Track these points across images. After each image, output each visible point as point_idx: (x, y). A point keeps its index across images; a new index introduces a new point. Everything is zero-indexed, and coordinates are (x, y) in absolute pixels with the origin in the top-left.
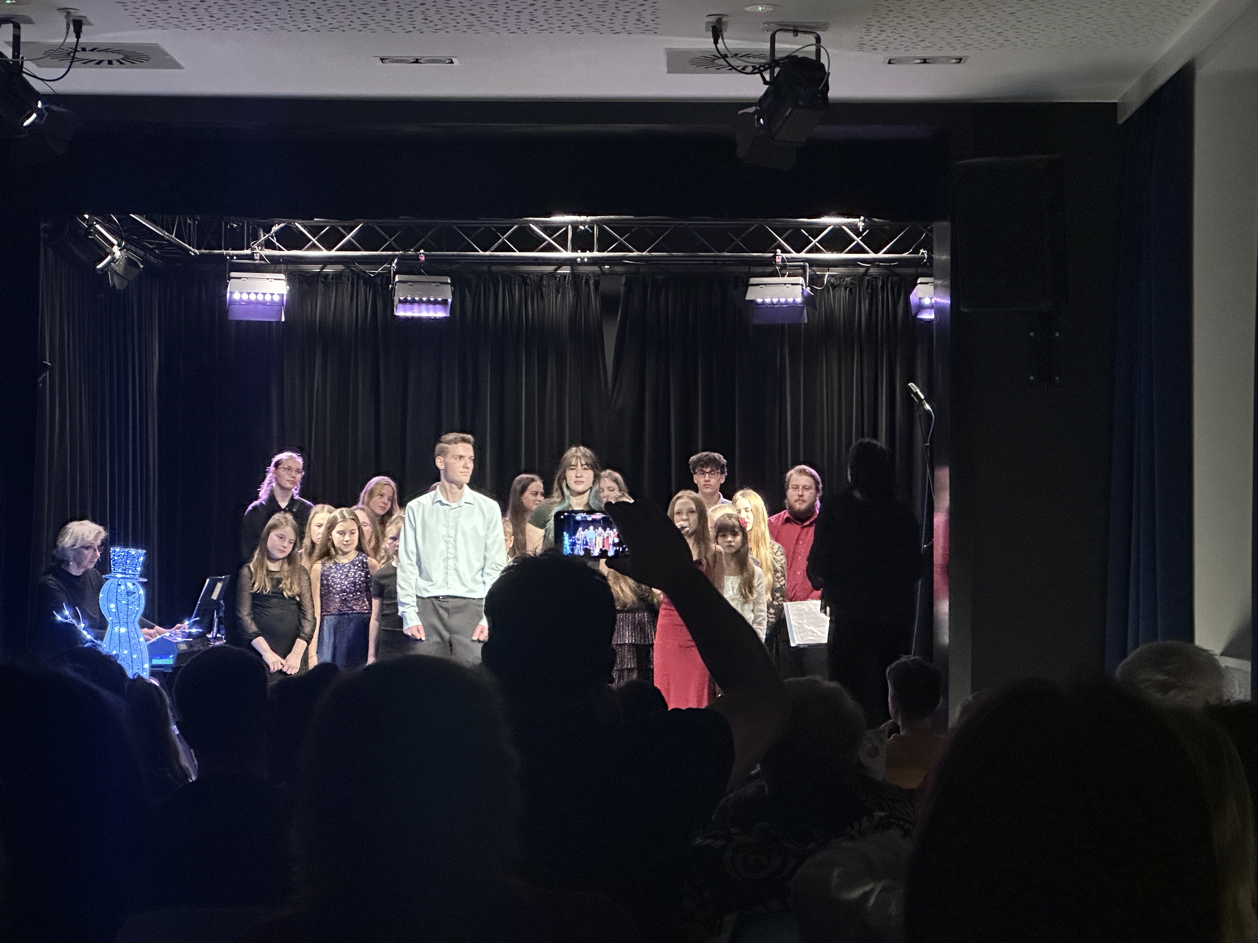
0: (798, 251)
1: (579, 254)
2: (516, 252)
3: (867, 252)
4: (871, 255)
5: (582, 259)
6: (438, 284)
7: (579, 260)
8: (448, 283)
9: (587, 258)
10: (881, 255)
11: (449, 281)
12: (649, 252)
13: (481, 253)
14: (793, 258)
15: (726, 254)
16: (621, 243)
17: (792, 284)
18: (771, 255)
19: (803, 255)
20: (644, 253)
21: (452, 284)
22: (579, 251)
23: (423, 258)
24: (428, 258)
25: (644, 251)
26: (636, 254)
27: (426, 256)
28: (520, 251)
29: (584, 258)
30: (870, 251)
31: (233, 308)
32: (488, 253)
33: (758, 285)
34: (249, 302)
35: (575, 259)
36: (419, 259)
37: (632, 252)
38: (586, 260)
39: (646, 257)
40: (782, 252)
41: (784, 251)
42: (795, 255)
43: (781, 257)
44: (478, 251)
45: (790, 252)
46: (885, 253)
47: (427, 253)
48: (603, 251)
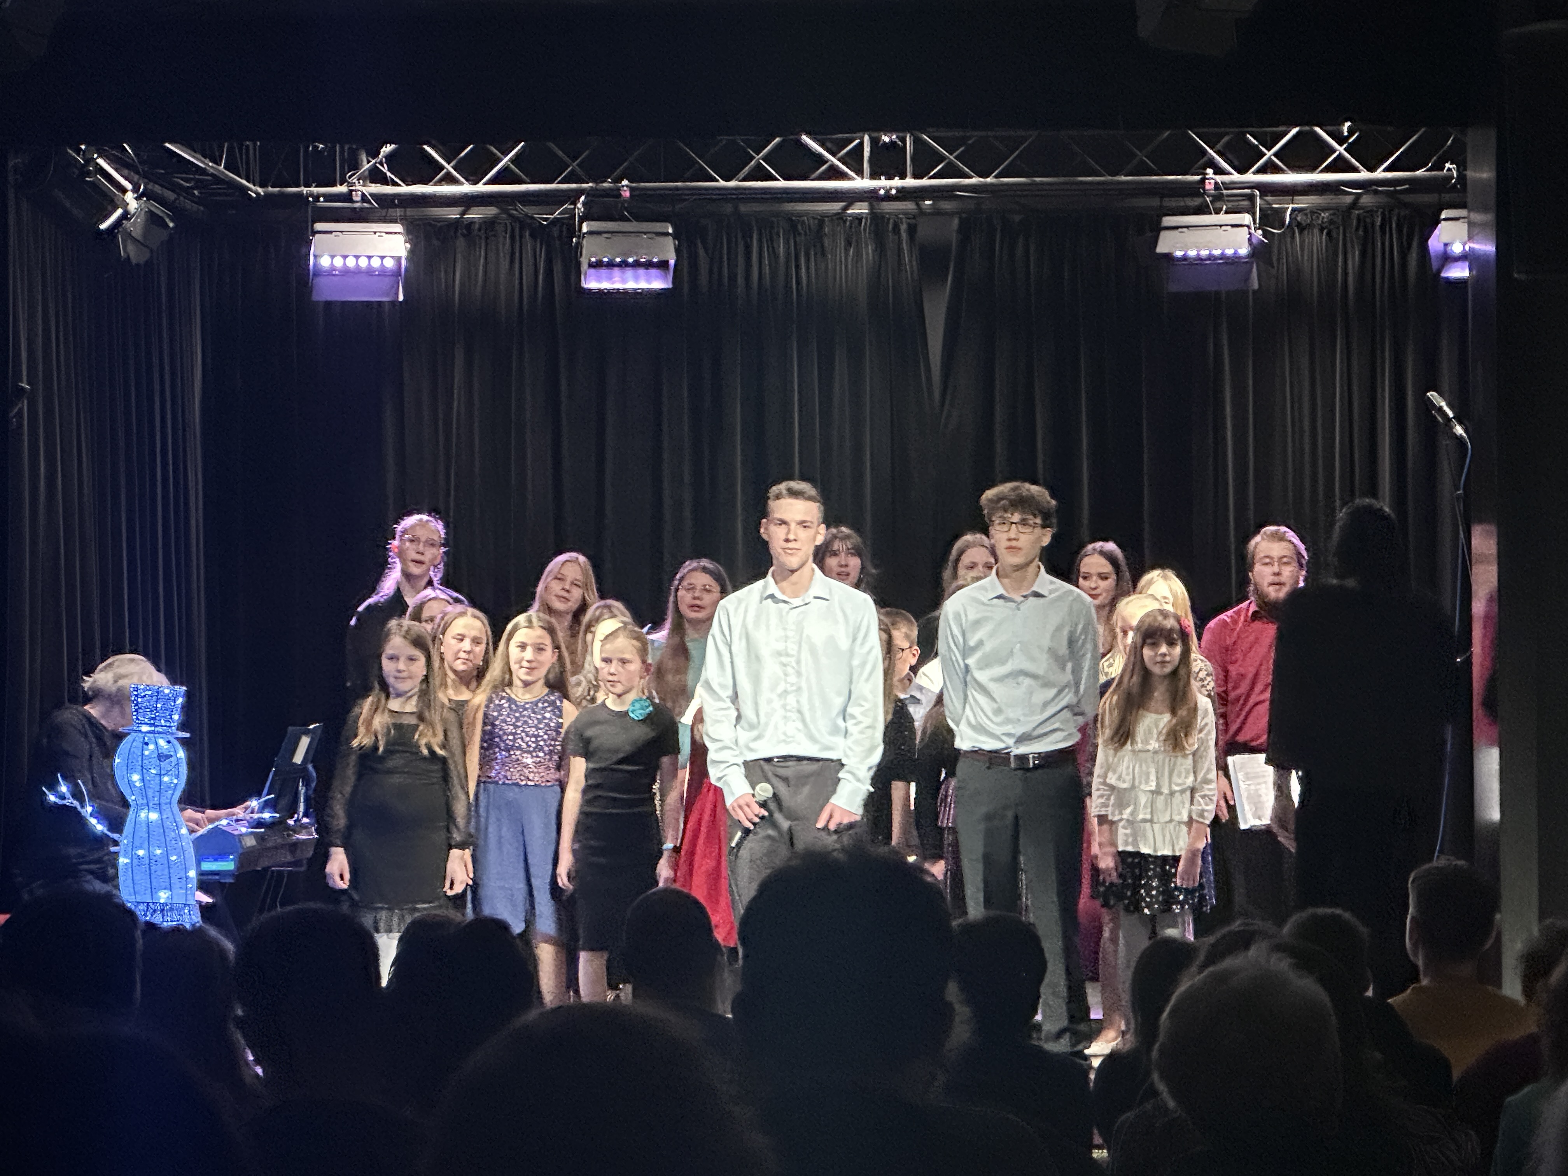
0: (1242, 171)
1: (883, 183)
2: (777, 180)
3: (1355, 170)
4: (1364, 175)
5: (888, 191)
6: (653, 236)
7: (882, 192)
8: (668, 234)
9: (896, 188)
10: (1379, 174)
11: (670, 231)
12: (996, 177)
13: (722, 183)
14: (1233, 183)
15: (1124, 178)
16: (950, 164)
17: (1233, 226)
18: (1198, 178)
19: (1250, 177)
20: (989, 180)
21: (675, 236)
22: (883, 178)
23: (626, 194)
24: (634, 193)
25: (987, 177)
26: (975, 180)
27: (632, 189)
28: (785, 180)
29: (891, 189)
30: (1361, 168)
31: (320, 282)
32: (733, 184)
34: (346, 272)
35: (875, 191)
36: (621, 195)
37: (970, 177)
38: (893, 192)
39: (992, 185)
40: (1215, 173)
41: (1219, 171)
42: (1236, 177)
43: (1213, 181)
44: (717, 181)
45: (1229, 174)
46: (1385, 170)
47: (634, 185)
48: (922, 178)
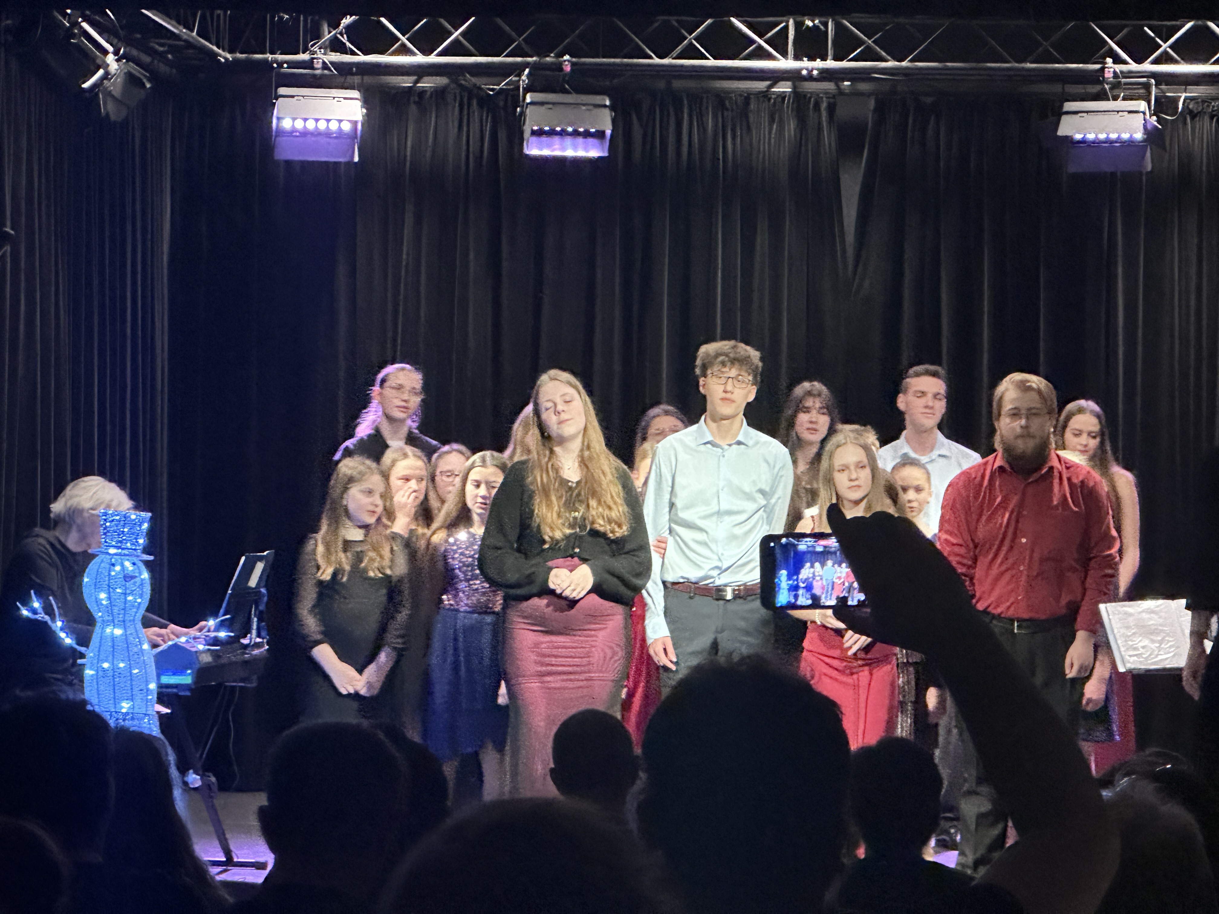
0: (1139, 61)
1: (805, 64)
2: (707, 58)
5: (810, 71)
6: (591, 107)
7: (804, 72)
8: (605, 106)
9: (817, 69)
11: (608, 103)
12: (911, 61)
13: (657, 61)
14: (1130, 72)
15: (1029, 65)
16: (868, 48)
17: (1130, 112)
18: (1098, 66)
19: (1147, 66)
20: (904, 64)
21: (612, 108)
22: (805, 59)
23: (568, 68)
24: (575, 68)
25: (904, 60)
26: (891, 64)
27: (573, 64)
28: (715, 59)
29: (812, 69)
31: (282, 141)
32: (666, 61)
33: (1076, 113)
34: (305, 133)
35: (798, 71)
36: (561, 70)
37: (886, 61)
38: (815, 72)
39: (907, 68)
40: (1114, 63)
41: (1118, 60)
42: (1133, 66)
43: (1112, 70)
44: (651, 57)
45: (1126, 63)
47: (574, 60)
48: (841, 60)
